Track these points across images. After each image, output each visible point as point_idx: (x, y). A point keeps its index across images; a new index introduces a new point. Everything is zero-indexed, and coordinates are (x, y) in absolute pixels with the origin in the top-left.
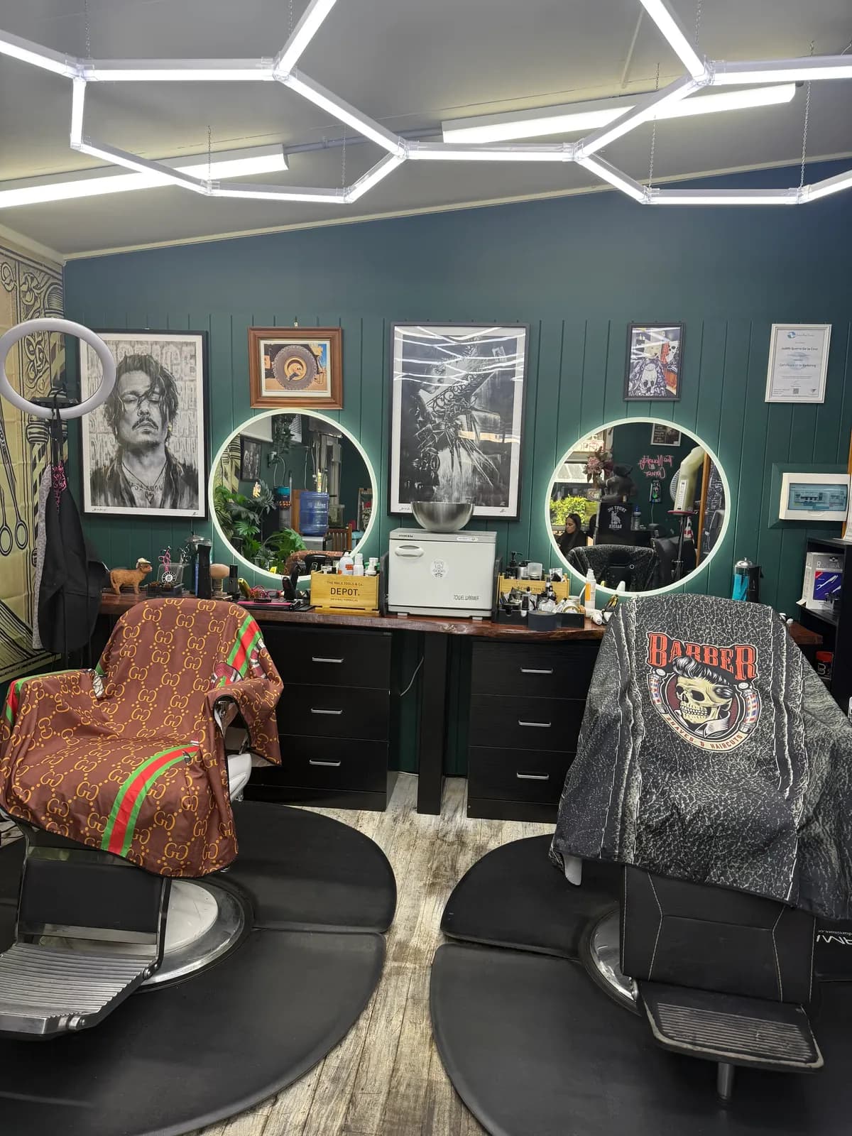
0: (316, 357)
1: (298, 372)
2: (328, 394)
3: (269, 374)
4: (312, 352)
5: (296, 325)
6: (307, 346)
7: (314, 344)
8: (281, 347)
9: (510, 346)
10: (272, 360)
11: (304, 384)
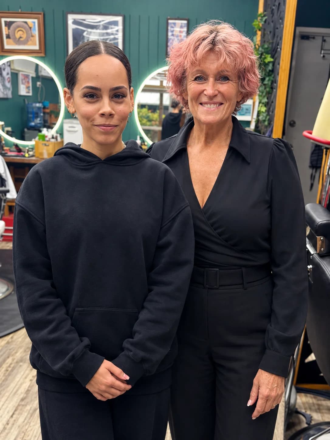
0: (30, 28)
1: (22, 36)
2: (37, 47)
3: (8, 37)
4: (28, 25)
5: (20, 11)
6: (26, 23)
7: (29, 21)
8: (13, 22)
9: (115, 23)
10: (9, 29)
11: (25, 43)
